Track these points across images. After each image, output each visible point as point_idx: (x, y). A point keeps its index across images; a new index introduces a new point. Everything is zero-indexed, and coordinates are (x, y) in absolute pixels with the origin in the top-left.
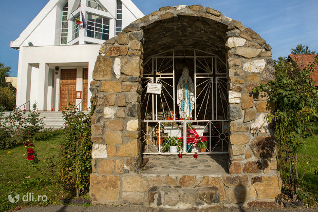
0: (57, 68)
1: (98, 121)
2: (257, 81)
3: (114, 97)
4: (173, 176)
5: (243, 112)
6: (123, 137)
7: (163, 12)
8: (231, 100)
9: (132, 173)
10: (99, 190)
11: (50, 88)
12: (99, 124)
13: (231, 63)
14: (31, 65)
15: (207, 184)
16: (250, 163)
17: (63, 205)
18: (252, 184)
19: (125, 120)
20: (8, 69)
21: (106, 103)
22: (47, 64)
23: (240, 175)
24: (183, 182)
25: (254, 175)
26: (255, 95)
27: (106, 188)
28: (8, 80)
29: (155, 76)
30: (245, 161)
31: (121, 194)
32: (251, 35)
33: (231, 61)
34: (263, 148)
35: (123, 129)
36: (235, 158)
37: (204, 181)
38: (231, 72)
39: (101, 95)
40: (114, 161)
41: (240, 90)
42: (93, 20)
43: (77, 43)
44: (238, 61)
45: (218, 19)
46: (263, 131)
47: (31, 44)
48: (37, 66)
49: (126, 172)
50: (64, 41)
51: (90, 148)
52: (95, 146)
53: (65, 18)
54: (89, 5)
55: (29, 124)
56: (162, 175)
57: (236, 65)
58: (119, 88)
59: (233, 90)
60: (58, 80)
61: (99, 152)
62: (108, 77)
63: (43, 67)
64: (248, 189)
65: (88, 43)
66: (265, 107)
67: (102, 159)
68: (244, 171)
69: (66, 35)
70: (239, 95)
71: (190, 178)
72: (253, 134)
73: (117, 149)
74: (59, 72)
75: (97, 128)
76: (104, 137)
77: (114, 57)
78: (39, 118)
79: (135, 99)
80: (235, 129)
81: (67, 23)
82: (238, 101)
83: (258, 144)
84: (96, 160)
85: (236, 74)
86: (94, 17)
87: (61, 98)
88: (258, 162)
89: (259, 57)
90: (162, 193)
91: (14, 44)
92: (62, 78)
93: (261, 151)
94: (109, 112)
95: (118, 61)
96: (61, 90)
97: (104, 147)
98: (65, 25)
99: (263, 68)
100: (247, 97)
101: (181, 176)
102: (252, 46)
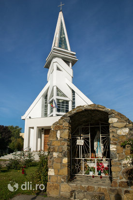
0: (43, 129)
1: (51, 158)
2: (125, 139)
3: (57, 148)
4: (83, 186)
5: (118, 155)
6: (61, 166)
7: (78, 109)
8: (111, 149)
9: (65, 183)
10: (51, 190)
11: (39, 139)
12: (51, 160)
13: (110, 131)
14: (30, 128)
15: (100, 191)
16: (122, 182)
17: (36, 196)
18: (125, 194)
19: (62, 158)
20: (21, 129)
21: (54, 151)
22: (38, 127)
23: (117, 188)
24: (88, 189)
25: (125, 189)
26: (124, 147)
27: (54, 189)
28: (21, 134)
29: (80, 136)
30: (120, 181)
31: (60, 193)
32: (120, 116)
33: (111, 130)
34: (129, 175)
35: (61, 163)
36: (114, 179)
37: (99, 190)
38: (111, 135)
39: (52, 147)
40: (57, 177)
41: (115, 144)
42: (60, 103)
43: (52, 116)
44: (114, 130)
45: (103, 110)
46: (129, 165)
47: (30, 118)
48: (33, 128)
49: (62, 182)
50: (46, 115)
51: (47, 170)
52: (49, 169)
53: (46, 103)
54: (58, 95)
55: (28, 158)
56: (78, 185)
57: (113, 132)
58: (59, 144)
59: (112, 144)
60: (43, 135)
61: (51, 172)
62: (55, 139)
63: (35, 129)
64: (122, 197)
65: (58, 115)
66: (129, 152)
67: (52, 176)
68: (119, 186)
69: (47, 111)
70: (115, 146)
71: (92, 188)
72: (124, 167)
73: (59, 171)
74: (44, 131)
75: (50, 162)
76: (53, 165)
77: (57, 130)
78: (32, 155)
79: (66, 149)
80: (114, 164)
81: (47, 105)
82: (115, 150)
83: (127, 172)
84: (50, 176)
85: (113, 136)
86: (60, 101)
87: (44, 144)
88: (127, 182)
89: (125, 127)
90: (76, 193)
91: (23, 118)
92: (45, 134)
93: (128, 176)
94: (55, 154)
95: (59, 132)
96: (45, 140)
97: (53, 170)
98: (46, 106)
99: (127, 132)
100: (119, 147)
101: (87, 186)
102: (121, 122)
